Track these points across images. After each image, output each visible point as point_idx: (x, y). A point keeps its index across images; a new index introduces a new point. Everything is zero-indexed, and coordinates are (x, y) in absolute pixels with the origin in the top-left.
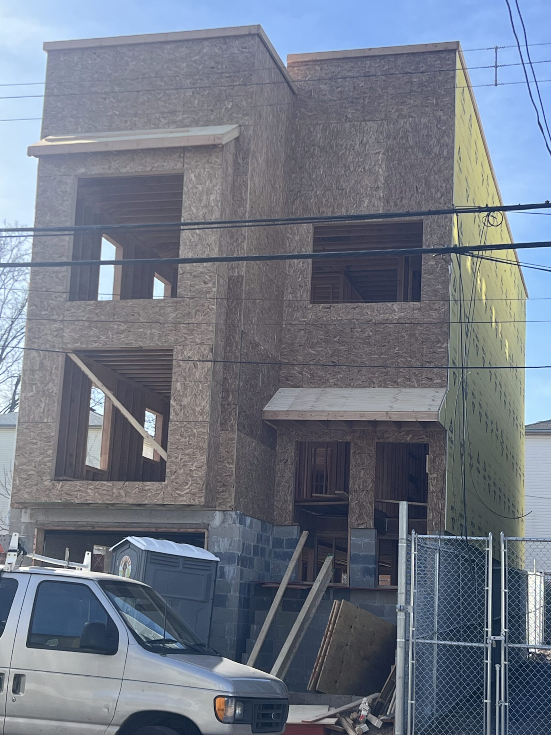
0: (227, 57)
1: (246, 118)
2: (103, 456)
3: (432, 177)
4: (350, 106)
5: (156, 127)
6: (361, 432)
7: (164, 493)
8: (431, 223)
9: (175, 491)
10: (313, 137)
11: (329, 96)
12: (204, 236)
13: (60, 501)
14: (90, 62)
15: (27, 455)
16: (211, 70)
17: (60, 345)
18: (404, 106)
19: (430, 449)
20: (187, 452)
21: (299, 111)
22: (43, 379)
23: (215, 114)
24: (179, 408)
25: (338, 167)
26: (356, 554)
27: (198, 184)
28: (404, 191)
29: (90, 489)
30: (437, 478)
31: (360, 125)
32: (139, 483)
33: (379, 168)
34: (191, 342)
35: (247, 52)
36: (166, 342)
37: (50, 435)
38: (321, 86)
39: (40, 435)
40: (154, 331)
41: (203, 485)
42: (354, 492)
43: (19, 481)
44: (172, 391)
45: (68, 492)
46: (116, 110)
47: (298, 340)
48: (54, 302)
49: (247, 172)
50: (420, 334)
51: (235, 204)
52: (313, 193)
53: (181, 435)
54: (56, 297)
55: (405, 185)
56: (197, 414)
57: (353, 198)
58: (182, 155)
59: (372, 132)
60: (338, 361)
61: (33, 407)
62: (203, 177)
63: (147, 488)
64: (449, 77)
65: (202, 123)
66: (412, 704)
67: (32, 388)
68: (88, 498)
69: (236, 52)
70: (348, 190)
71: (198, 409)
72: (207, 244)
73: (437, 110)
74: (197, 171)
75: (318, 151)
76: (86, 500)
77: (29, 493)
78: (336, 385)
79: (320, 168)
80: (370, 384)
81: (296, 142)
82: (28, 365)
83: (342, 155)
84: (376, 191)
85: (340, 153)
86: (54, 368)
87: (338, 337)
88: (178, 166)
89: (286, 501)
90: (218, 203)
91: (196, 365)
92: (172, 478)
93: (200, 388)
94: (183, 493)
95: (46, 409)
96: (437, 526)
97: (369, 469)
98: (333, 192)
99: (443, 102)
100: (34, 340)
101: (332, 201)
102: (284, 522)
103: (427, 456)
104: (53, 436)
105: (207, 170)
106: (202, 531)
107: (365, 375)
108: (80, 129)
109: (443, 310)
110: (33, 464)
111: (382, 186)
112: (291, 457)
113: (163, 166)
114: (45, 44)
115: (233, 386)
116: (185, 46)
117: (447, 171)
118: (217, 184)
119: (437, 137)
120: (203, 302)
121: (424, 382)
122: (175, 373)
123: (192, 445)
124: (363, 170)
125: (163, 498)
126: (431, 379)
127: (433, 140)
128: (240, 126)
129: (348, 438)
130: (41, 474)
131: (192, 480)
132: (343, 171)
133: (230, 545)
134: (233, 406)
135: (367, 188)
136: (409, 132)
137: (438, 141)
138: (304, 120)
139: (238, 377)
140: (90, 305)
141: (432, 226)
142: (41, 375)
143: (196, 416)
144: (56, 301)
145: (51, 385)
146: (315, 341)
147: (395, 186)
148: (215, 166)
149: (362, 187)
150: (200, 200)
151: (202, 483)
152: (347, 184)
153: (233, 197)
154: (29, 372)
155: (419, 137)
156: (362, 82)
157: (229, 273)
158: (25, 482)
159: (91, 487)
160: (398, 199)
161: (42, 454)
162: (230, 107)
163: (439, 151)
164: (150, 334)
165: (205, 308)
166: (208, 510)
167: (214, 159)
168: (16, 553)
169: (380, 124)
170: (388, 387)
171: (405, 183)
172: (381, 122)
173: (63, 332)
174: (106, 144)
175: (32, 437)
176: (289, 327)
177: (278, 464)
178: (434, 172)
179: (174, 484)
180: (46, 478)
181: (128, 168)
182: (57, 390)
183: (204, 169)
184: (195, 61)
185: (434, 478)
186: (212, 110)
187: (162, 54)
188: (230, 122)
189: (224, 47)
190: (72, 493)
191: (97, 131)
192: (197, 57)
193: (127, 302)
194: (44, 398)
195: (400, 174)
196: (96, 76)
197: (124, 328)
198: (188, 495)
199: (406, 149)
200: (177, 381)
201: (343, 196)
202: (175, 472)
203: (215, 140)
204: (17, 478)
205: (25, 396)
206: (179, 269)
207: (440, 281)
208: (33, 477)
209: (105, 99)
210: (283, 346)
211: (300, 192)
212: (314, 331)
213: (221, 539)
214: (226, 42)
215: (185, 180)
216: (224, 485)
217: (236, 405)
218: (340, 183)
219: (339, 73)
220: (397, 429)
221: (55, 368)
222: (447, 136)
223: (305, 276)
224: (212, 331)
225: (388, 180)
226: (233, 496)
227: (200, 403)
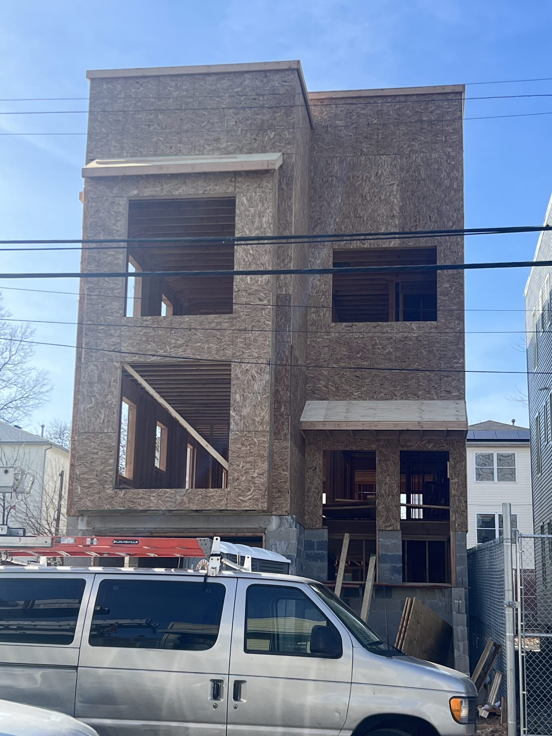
0: (268, 90)
1: (289, 147)
2: (128, 466)
3: (444, 207)
4: (364, 141)
5: (201, 153)
6: (385, 441)
7: (227, 499)
8: (444, 249)
9: (238, 497)
10: (331, 169)
11: (345, 132)
12: (258, 256)
13: (123, 509)
14: (133, 90)
15: (87, 464)
16: (253, 101)
17: (118, 359)
18: (415, 142)
19: (450, 456)
20: (248, 460)
21: (317, 144)
22: (102, 391)
23: (258, 142)
24: (239, 418)
25: (356, 197)
26: (384, 554)
27: (250, 207)
28: (418, 220)
29: (153, 496)
30: (458, 482)
31: (375, 158)
32: (201, 490)
33: (394, 198)
34: (249, 356)
35: (287, 85)
36: (223, 356)
37: (111, 445)
38: (336, 122)
39: (101, 445)
40: (211, 345)
41: (265, 491)
42: (381, 496)
43: (81, 489)
44: (232, 402)
45: (131, 500)
46: (161, 137)
47: (323, 356)
48: (110, 318)
49: (292, 197)
50: (438, 351)
51: (280, 227)
52: (333, 220)
53: (242, 444)
54: (112, 313)
55: (419, 214)
56: (257, 424)
57: (371, 226)
58: (233, 179)
59: (386, 166)
60: (361, 375)
61: (93, 418)
62: (255, 200)
63: (210, 494)
64: (456, 116)
65: (246, 151)
66: (524, 695)
67: (91, 400)
68: (151, 505)
69: (277, 85)
70: (365, 218)
71: (258, 419)
72: (261, 264)
73: (446, 147)
74: (249, 195)
75: (336, 181)
76: (150, 507)
77: (92, 501)
78: (360, 398)
79: (338, 197)
80: (391, 396)
81: (315, 173)
82: (86, 378)
83: (358, 186)
84: (392, 219)
85: (357, 185)
86: (112, 381)
87: (361, 353)
88: (230, 190)
89: (316, 506)
90: (270, 225)
91: (254, 378)
92: (234, 485)
93: (259, 399)
94: (245, 499)
95: (106, 420)
96: (460, 527)
97: (394, 475)
98: (351, 220)
99: (452, 139)
100: (91, 354)
101: (351, 227)
102: (315, 526)
103: (448, 462)
104: (114, 446)
105: (258, 194)
106: (259, 534)
107: (387, 389)
108: (125, 154)
109: (459, 329)
110: (95, 473)
111: (397, 214)
112: (320, 464)
113: (215, 189)
114: (88, 72)
115: (285, 398)
116: (226, 79)
117: (457, 202)
118: (269, 207)
119: (448, 171)
120: (258, 318)
121: (443, 395)
122: (234, 385)
123: (253, 453)
124: (378, 200)
125: (227, 504)
126: (449, 392)
127: (444, 174)
128: (283, 154)
129: (374, 447)
130: (102, 483)
131: (254, 487)
132: (360, 201)
133: (287, 548)
134: (285, 417)
135: (383, 216)
136: (420, 165)
137: (449, 174)
138: (322, 153)
139: (289, 389)
140: (146, 321)
141: (446, 252)
142: (100, 388)
143: (256, 426)
144: (113, 317)
145: (109, 396)
146: (339, 357)
147: (410, 215)
148: (266, 190)
149: (379, 216)
150: (253, 222)
151: (264, 489)
152: (364, 212)
153: (278, 221)
154: (87, 384)
155: (430, 171)
156: (375, 119)
157: (277, 291)
158: (87, 490)
159: (154, 495)
160: (413, 227)
161: (104, 463)
162: (272, 136)
163: (450, 184)
164: (208, 348)
165: (261, 324)
166: (264, 515)
167: (265, 184)
168: (219, 558)
169: (393, 158)
170: (409, 400)
171: (419, 212)
172: (394, 156)
173: (120, 347)
174: (161, 167)
175: (93, 447)
176: (314, 344)
177: (308, 472)
178: (445, 202)
179: (237, 490)
180: (108, 487)
181: (181, 191)
182: (116, 401)
183: (256, 193)
184: (237, 92)
185: (456, 483)
186: (255, 140)
187: (204, 85)
188: (273, 150)
189: (265, 80)
190: (135, 501)
191: (142, 155)
192: (239, 89)
193: (184, 318)
194: (104, 409)
195: (414, 204)
196: (140, 104)
197: (181, 343)
198: (252, 501)
199: (419, 181)
200: (236, 393)
201: (361, 224)
202: (237, 479)
203: (268, 166)
204: (79, 487)
205: (84, 408)
206: (234, 286)
207: (455, 303)
208: (95, 486)
209: (149, 126)
210: (309, 362)
211: (320, 219)
212: (338, 348)
213: (278, 543)
214: (266, 75)
215: (237, 203)
216: (280, 491)
217: (288, 415)
218: (358, 211)
219: (353, 111)
220: (419, 438)
221: (114, 381)
222: (456, 170)
223: (327, 297)
224: (269, 346)
225: (402, 209)
226: (289, 501)
227: (260, 414)
